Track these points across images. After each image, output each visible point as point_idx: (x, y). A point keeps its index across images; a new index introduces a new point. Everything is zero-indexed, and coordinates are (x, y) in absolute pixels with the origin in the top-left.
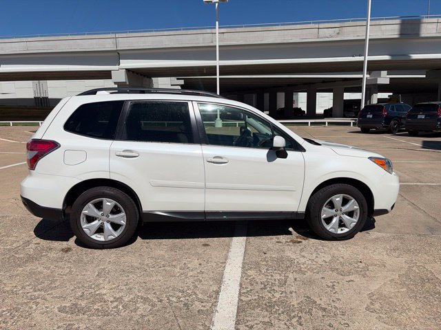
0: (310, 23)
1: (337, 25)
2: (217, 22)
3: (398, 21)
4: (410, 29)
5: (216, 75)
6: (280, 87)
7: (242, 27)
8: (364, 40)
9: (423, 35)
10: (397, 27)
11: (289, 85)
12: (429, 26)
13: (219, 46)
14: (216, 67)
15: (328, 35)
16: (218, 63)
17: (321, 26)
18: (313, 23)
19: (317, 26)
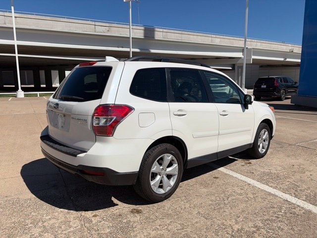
0: (89, 20)
1: (107, 25)
2: (13, 8)
3: (143, 28)
4: (149, 33)
5: (15, 53)
6: (55, 66)
7: (34, 14)
8: (129, 38)
9: (156, 38)
10: (142, 32)
11: (61, 65)
12: (159, 33)
13: (16, 28)
14: (14, 45)
15: (102, 31)
16: (16, 43)
17: (97, 23)
18: (91, 21)
19: (93, 23)
